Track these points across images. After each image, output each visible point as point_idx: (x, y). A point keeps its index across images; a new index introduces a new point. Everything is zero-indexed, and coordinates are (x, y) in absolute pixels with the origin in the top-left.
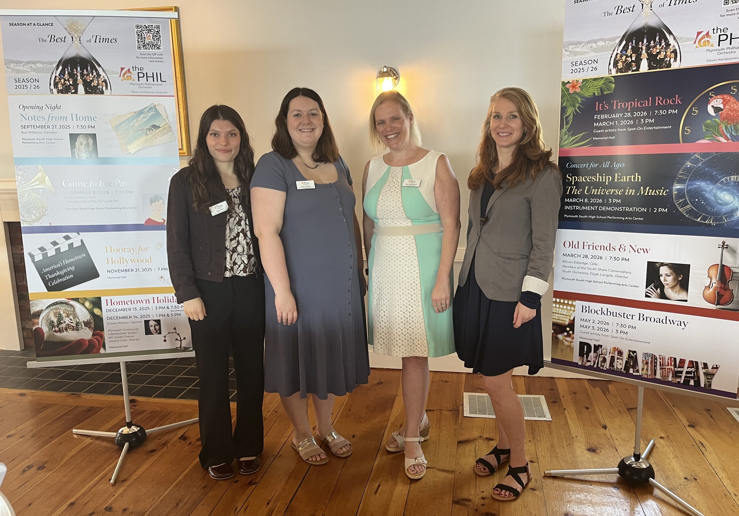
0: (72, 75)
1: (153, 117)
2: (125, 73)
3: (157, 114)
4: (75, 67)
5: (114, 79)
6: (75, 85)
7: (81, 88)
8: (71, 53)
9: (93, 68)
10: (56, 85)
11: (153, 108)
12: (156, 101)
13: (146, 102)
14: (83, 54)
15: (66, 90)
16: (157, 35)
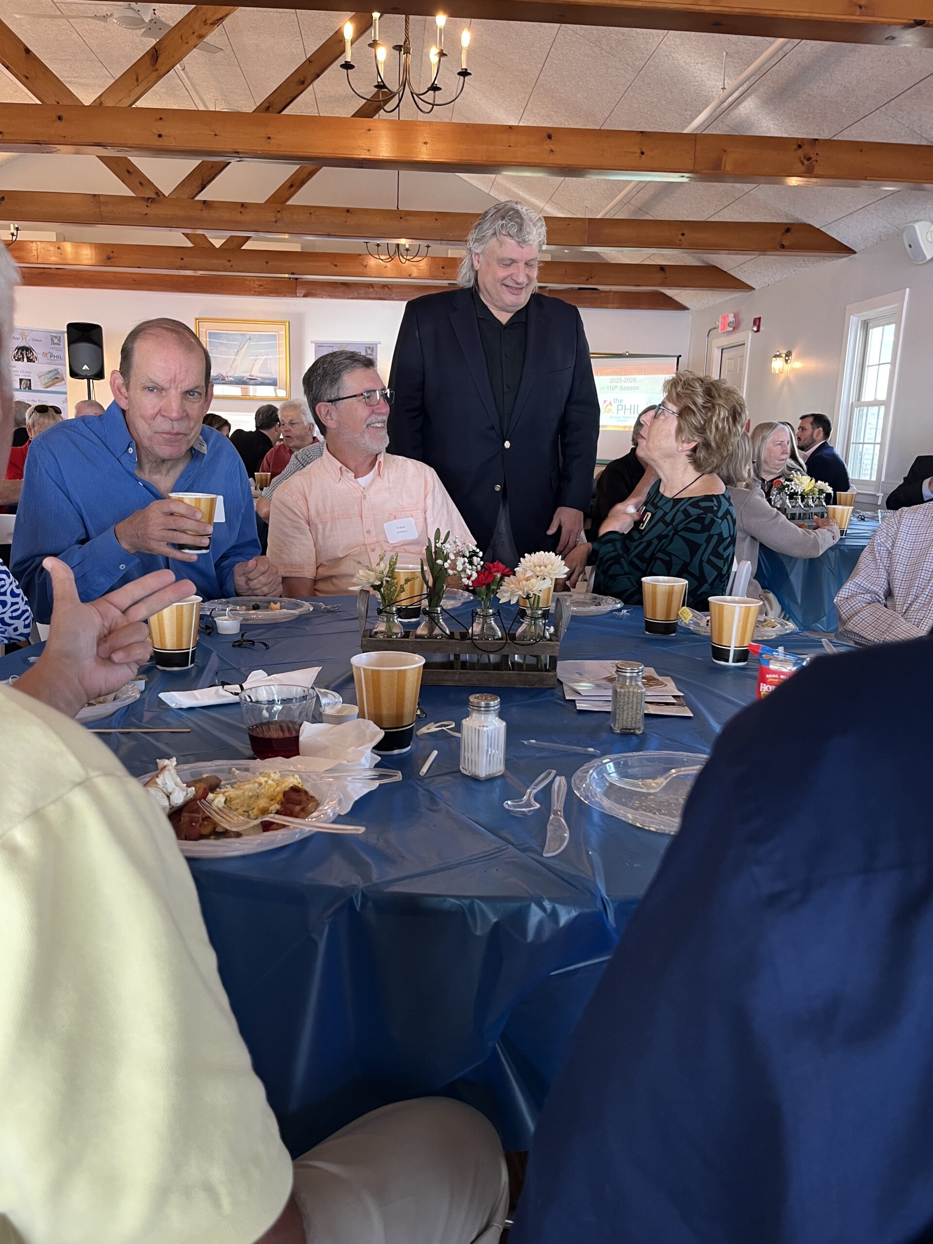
0: (22, 354)
1: (56, 374)
2: (45, 354)
3: (58, 373)
4: (23, 350)
5: (39, 356)
6: (23, 358)
7: (25, 359)
8: (22, 345)
9: (31, 351)
10: (14, 357)
11: (56, 370)
12: (58, 367)
13: (53, 367)
14: (27, 345)
15: (19, 360)
16: (59, 340)
